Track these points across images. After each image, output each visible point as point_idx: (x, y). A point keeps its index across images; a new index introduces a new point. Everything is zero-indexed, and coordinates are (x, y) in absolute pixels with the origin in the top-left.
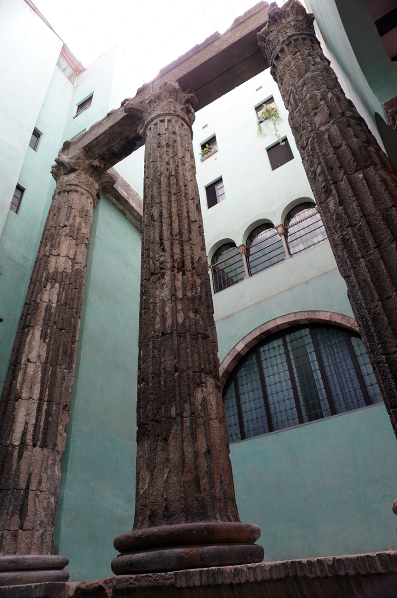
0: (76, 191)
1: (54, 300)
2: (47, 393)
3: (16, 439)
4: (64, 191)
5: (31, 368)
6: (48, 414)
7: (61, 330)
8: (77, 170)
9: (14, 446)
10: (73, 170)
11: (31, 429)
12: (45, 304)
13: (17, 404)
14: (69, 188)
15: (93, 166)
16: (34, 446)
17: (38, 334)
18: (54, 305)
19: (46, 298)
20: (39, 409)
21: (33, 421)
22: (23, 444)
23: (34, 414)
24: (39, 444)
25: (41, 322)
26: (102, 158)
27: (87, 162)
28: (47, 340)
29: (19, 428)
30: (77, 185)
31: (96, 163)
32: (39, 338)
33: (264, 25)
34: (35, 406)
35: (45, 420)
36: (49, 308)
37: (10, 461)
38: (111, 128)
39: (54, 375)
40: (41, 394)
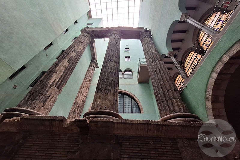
0: (87, 38)
1: (74, 56)
5: (62, 68)
6: (62, 81)
7: (73, 63)
9: (49, 84)
10: (87, 33)
11: (56, 82)
13: (54, 74)
14: (85, 36)
16: (56, 86)
17: (67, 61)
19: (72, 54)
20: (60, 78)
21: (57, 80)
22: (52, 84)
23: (59, 79)
25: (69, 58)
26: (95, 35)
27: (91, 34)
28: (69, 63)
29: (53, 80)
30: (88, 36)
31: (93, 35)
33: (143, 31)
36: (72, 57)
37: (46, 87)
38: (102, 30)
39: (67, 72)
40: (63, 75)
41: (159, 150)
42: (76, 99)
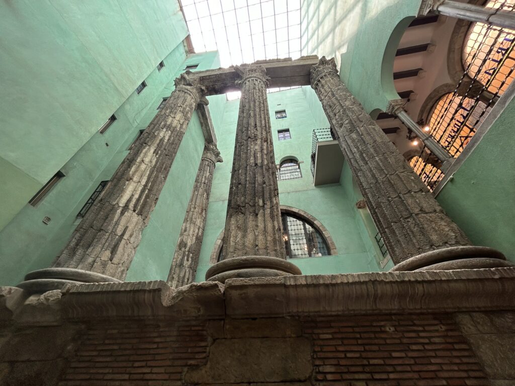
0: (190, 95)
1: (167, 138)
2: (150, 184)
3: (122, 203)
4: (183, 91)
5: (143, 167)
6: (147, 196)
7: (166, 155)
8: (192, 86)
9: (119, 206)
10: (190, 85)
11: (134, 200)
12: (160, 138)
13: (127, 182)
14: (186, 91)
15: (201, 89)
16: (134, 211)
17: (152, 150)
18: (166, 141)
19: (162, 135)
20: (143, 191)
21: (136, 196)
22: (126, 207)
23: (139, 192)
24: (137, 212)
25: (156, 145)
26: (207, 88)
27: (199, 85)
28: (157, 156)
29: (126, 197)
30: (191, 92)
31: (203, 88)
32: (152, 153)
33: (316, 64)
34: (140, 188)
35: (144, 199)
36: (162, 140)
37: (114, 214)
39: (157, 177)
40: (147, 182)
41: (414, 347)
42: (181, 235)
